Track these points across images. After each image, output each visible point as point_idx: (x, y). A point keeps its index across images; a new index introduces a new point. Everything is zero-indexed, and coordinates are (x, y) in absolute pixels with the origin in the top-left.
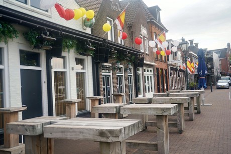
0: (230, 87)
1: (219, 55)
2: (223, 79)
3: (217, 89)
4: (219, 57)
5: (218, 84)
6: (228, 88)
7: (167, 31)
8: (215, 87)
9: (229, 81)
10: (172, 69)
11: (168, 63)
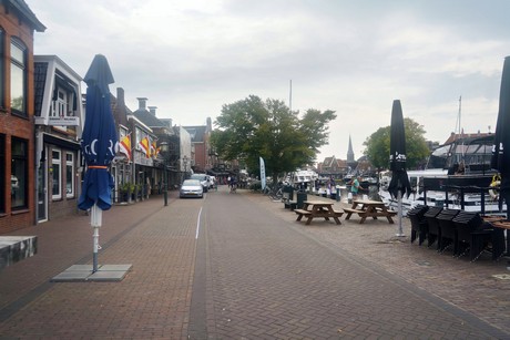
0: (205, 195)
1: (193, 136)
2: (196, 178)
3: (182, 198)
4: (192, 140)
5: (184, 188)
6: (201, 197)
7: (41, 28)
8: (177, 193)
9: (203, 183)
10: (48, 141)
11: (38, 122)
